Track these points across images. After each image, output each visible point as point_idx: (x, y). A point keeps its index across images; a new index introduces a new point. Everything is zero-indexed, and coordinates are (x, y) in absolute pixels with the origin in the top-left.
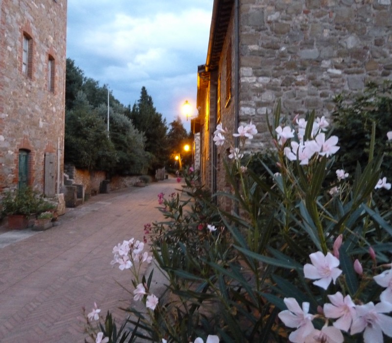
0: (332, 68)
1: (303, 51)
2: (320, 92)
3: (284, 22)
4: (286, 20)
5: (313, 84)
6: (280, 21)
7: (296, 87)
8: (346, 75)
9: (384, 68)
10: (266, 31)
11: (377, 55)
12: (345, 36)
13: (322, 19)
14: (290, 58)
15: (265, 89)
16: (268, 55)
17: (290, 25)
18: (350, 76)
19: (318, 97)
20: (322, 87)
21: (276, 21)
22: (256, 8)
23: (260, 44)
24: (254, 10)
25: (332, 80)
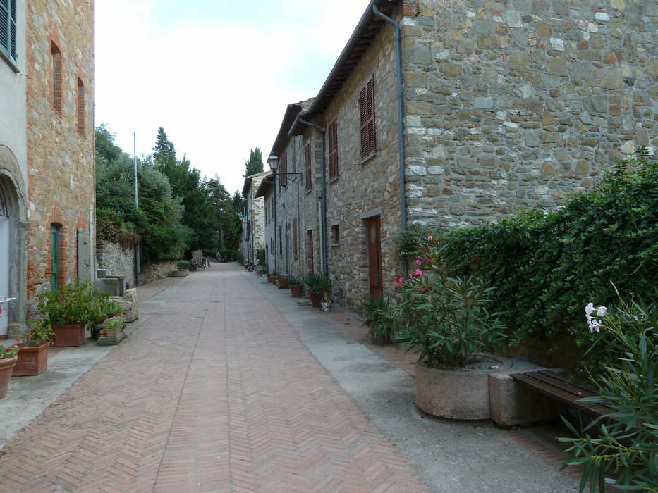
0: (508, 121)
1: (476, 99)
2: (496, 148)
3: (455, 62)
4: (457, 60)
5: (489, 140)
6: (450, 61)
7: (470, 141)
8: (523, 130)
9: (560, 123)
10: (435, 72)
11: (553, 107)
12: (520, 85)
13: (495, 62)
14: (462, 106)
15: (436, 144)
16: (438, 102)
17: (461, 67)
18: (527, 131)
19: (494, 154)
20: (498, 143)
21: (446, 61)
22: (422, 43)
23: (429, 88)
24: (421, 45)
25: (508, 135)
